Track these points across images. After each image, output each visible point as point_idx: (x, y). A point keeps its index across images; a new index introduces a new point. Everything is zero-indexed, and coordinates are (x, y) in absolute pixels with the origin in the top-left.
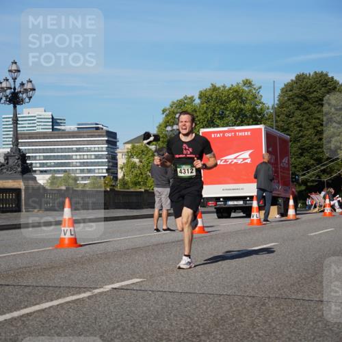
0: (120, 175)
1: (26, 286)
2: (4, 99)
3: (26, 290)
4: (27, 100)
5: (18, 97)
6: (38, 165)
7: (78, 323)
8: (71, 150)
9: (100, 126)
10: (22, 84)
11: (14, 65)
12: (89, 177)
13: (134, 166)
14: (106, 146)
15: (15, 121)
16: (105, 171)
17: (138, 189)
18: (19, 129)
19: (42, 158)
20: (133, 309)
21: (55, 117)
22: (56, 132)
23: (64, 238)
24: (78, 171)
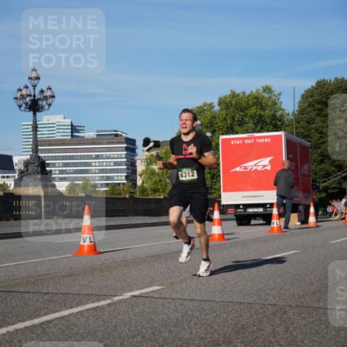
0: (139, 182)
1: (46, 293)
2: (24, 106)
3: (46, 297)
4: (47, 107)
5: (37, 104)
6: (57, 172)
7: (98, 331)
8: (90, 157)
9: (120, 133)
10: (42, 92)
11: (34, 72)
12: (108, 184)
13: (153, 173)
14: (125, 153)
15: (35, 128)
16: (124, 178)
17: (157, 196)
18: (38, 136)
19: (61, 165)
20: (153, 317)
21: (74, 124)
22: (75, 139)
23: (83, 246)
24: (97, 178)
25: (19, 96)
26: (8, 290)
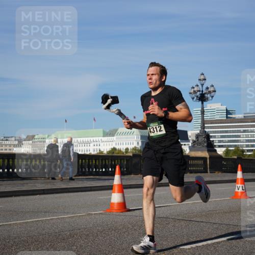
1: (214, 223)
2: (195, 98)
3: (215, 226)
4: (210, 98)
5: (205, 97)
6: (217, 142)
8: (239, 131)
10: (207, 88)
11: (202, 75)
12: (252, 150)
15: (203, 112)
18: (205, 118)
19: (219, 137)
21: (228, 109)
22: (228, 119)
23: (238, 192)
24: (245, 146)
25: (192, 91)
26: (189, 219)
